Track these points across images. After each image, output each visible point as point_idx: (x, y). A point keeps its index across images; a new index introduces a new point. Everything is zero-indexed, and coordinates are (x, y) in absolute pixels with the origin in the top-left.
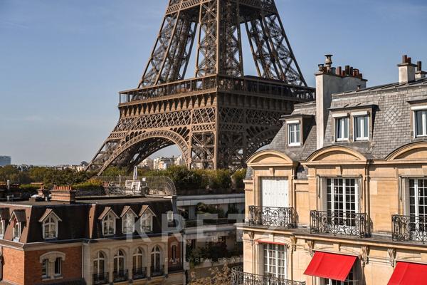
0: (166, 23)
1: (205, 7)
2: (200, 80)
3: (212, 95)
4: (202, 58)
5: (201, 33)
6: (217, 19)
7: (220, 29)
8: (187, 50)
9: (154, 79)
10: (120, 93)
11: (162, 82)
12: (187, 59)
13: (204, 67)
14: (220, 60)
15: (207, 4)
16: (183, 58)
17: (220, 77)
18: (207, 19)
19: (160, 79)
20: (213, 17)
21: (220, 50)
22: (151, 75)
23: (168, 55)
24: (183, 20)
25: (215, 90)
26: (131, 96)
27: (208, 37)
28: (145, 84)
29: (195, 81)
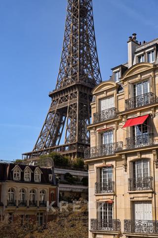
0: (49, 116)
1: (70, 106)
2: (67, 146)
3: (74, 154)
4: (68, 134)
5: (68, 121)
6: (77, 113)
7: (79, 118)
8: (60, 131)
9: (42, 146)
10: (23, 155)
11: (46, 148)
12: (60, 136)
13: (69, 139)
14: (78, 135)
15: (71, 105)
16: (58, 135)
17: (78, 144)
18: (71, 113)
19: (45, 146)
20: (75, 112)
21: (79, 130)
22: (40, 145)
23: (50, 133)
24: (58, 115)
25: (76, 151)
26: (29, 156)
27: (72, 123)
28: (36, 149)
29: (64, 146)
